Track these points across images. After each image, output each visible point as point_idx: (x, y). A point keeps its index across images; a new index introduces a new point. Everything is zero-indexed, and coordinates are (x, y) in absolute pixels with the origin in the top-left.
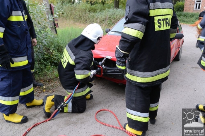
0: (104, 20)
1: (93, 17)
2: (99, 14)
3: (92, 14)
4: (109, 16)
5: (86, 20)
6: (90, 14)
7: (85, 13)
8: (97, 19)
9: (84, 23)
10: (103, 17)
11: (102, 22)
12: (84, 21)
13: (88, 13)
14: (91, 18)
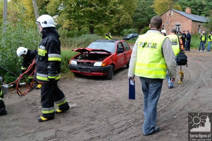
0: (81, 44)
1: (71, 41)
2: (76, 38)
3: (70, 39)
4: (85, 41)
5: (65, 44)
6: (68, 38)
7: (64, 38)
8: (75, 43)
9: (63, 47)
10: (80, 42)
11: (79, 46)
12: (63, 45)
13: (67, 38)
14: (70, 42)
